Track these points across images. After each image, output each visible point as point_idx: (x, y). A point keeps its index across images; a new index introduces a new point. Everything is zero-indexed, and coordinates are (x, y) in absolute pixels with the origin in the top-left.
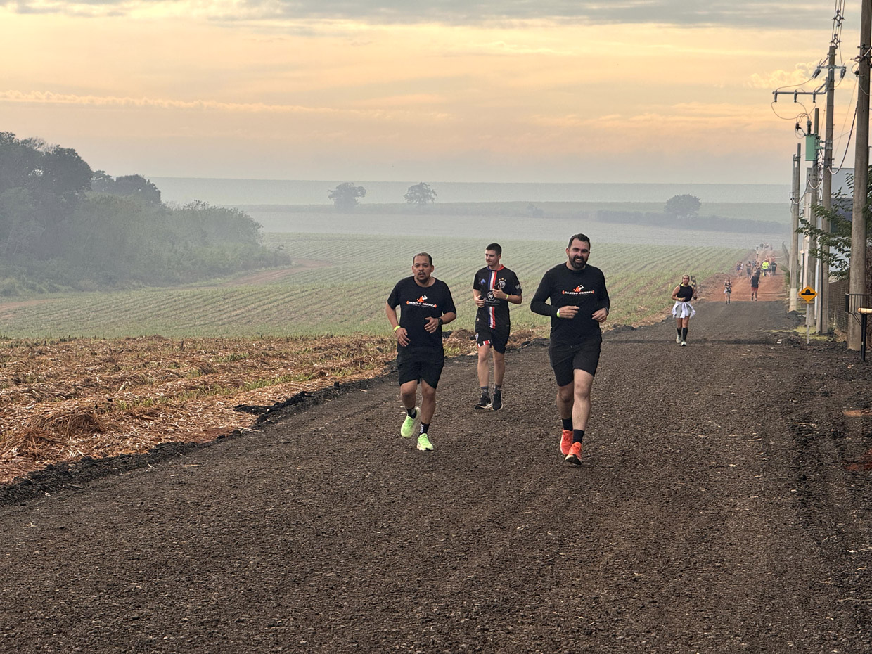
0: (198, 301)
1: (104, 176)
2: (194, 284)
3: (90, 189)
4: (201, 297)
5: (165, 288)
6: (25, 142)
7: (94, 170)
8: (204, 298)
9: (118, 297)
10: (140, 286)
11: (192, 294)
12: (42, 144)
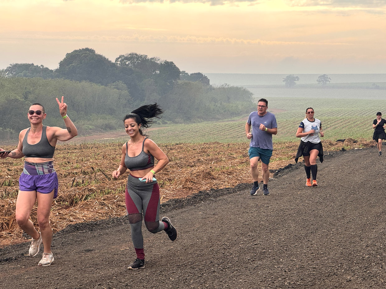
0: (228, 127)
1: (185, 73)
2: (225, 120)
3: (179, 79)
4: (229, 126)
5: (212, 122)
6: (152, 59)
7: (181, 70)
8: (230, 126)
9: (193, 126)
10: (202, 121)
11: (225, 125)
12: (159, 60)
